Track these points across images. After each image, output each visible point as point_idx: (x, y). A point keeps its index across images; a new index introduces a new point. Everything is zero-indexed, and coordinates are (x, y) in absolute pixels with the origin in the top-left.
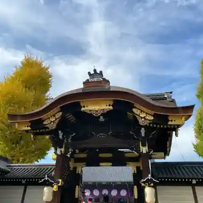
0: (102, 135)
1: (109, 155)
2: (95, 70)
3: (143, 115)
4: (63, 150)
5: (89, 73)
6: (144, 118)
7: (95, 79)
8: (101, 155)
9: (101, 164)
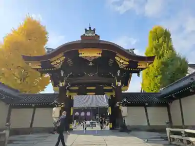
0: (91, 75)
1: (93, 88)
2: (90, 28)
3: (122, 61)
4: (64, 83)
5: (86, 29)
6: (122, 63)
7: (90, 34)
8: (88, 88)
9: (88, 94)
